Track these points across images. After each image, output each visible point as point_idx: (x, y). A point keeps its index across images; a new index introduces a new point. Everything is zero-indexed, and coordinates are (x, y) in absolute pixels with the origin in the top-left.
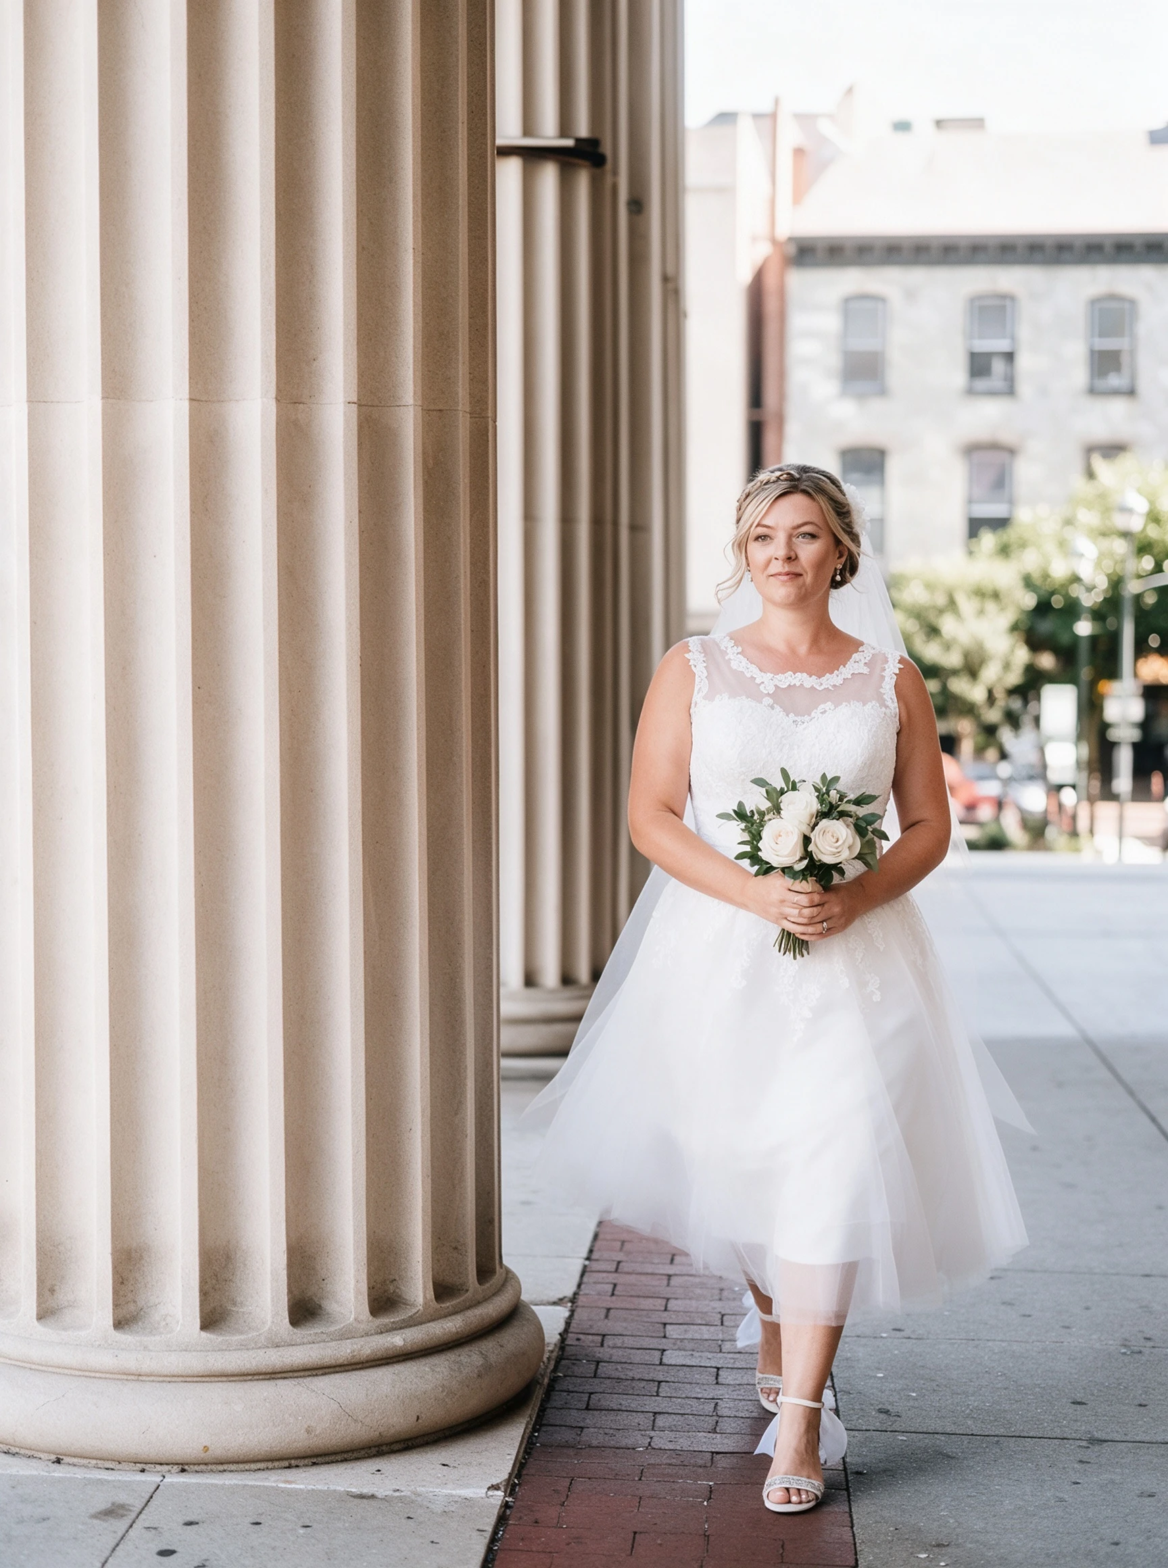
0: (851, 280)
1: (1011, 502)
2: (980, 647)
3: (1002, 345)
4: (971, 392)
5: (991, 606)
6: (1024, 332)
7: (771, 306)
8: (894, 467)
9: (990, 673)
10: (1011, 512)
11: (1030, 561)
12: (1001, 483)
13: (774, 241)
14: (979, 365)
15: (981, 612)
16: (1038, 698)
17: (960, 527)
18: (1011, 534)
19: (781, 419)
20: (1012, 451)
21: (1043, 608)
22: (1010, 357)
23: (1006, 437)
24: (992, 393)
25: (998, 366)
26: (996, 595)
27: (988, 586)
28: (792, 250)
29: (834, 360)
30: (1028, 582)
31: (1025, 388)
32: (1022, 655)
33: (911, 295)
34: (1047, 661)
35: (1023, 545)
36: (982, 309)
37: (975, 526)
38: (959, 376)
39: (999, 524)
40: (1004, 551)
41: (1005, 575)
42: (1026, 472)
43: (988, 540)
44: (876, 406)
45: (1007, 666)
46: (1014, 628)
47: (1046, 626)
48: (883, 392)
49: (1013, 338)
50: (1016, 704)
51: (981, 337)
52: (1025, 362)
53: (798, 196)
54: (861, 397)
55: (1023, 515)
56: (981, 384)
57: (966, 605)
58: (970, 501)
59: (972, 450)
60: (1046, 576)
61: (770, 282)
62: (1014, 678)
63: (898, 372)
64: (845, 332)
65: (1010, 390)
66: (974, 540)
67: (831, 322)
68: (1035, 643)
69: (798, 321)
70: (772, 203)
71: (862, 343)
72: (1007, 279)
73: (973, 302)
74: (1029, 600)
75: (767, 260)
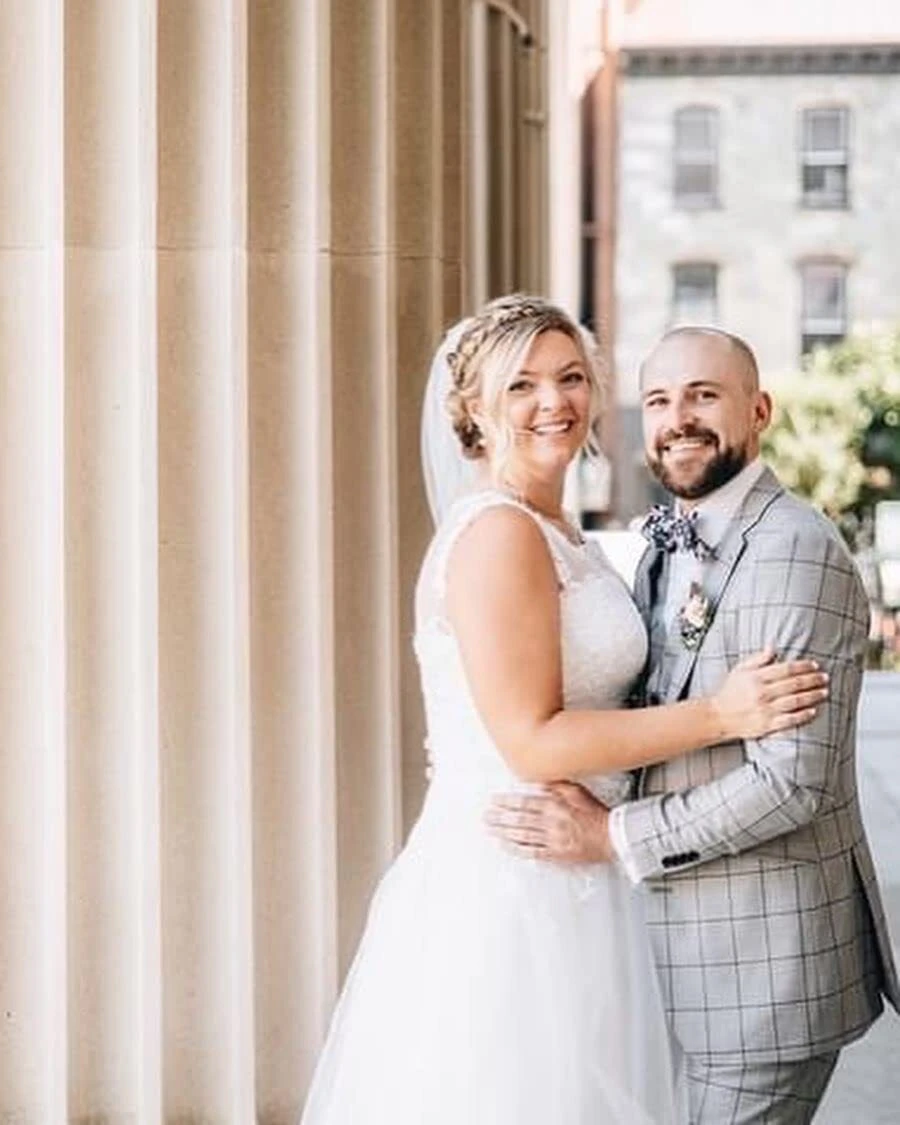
0: (683, 91)
1: (844, 317)
2: (815, 464)
3: (833, 157)
4: (804, 205)
5: (826, 422)
6: (858, 144)
7: (602, 117)
8: (727, 281)
9: (826, 492)
10: (844, 327)
11: (865, 377)
12: (835, 295)
13: (605, 51)
14: (812, 178)
15: (816, 428)
16: (873, 517)
17: (794, 343)
18: (844, 351)
19: (613, 234)
20: (846, 265)
21: (878, 425)
22: (843, 169)
23: (841, 250)
24: (825, 206)
25: (831, 179)
26: (830, 412)
27: (823, 405)
28: (625, 62)
29: (666, 174)
30: (863, 398)
31: (859, 200)
32: (857, 473)
33: (743, 104)
34: (881, 477)
35: (857, 361)
36: (815, 120)
37: (809, 343)
38: (792, 189)
39: (833, 340)
40: (840, 368)
41: (840, 392)
42: (861, 287)
43: (822, 356)
44: (712, 219)
45: (843, 482)
46: (850, 446)
47: (881, 443)
48: (716, 205)
49: (846, 149)
50: (850, 522)
51: (815, 149)
52: (859, 175)
54: (693, 211)
55: (858, 330)
56: (814, 196)
57: (801, 422)
58: (804, 316)
59: (804, 264)
60: (881, 394)
61: (604, 93)
62: (849, 496)
63: (731, 180)
64: (678, 144)
65: (844, 203)
66: (808, 357)
67: (662, 134)
68: (868, 459)
69: (630, 132)
70: (604, 13)
71: (693, 156)
72: (843, 89)
73: (806, 112)
74: (864, 418)
75: (600, 71)
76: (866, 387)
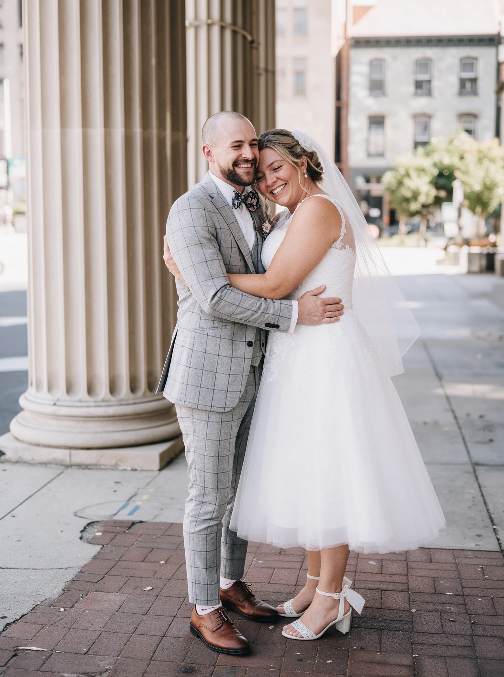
0: (372, 53)
1: (430, 136)
2: (418, 189)
3: (426, 77)
4: (416, 94)
5: (422, 174)
6: (435, 73)
7: (344, 63)
8: (388, 122)
9: (422, 198)
10: (429, 139)
11: (436, 157)
12: (426, 128)
13: (346, 39)
14: (419, 85)
15: (419, 176)
16: (441, 208)
17: (411, 145)
18: (428, 148)
19: (347, 106)
20: (430, 117)
21: (441, 175)
22: (429, 82)
23: (428, 111)
24: (422, 95)
25: (425, 85)
26: (423, 170)
27: (421, 168)
28: (353, 42)
29: (366, 83)
30: (435, 165)
31: (435, 93)
32: (433, 192)
33: (394, 58)
34: (443, 194)
35: (434, 152)
36: (420, 64)
37: (417, 144)
38: (411, 88)
39: (425, 144)
40: (428, 154)
41: (427, 163)
42: (435, 125)
43: (421, 150)
44: (382, 100)
45: (428, 195)
46: (431, 182)
47: (442, 181)
48: (384, 94)
49: (431, 74)
51: (420, 74)
52: (436, 84)
53: (355, 21)
54: (376, 96)
55: (434, 141)
56: (419, 91)
57: (413, 174)
58: (415, 135)
59: (415, 116)
60: (441, 163)
61: (344, 54)
62: (430, 200)
63: (390, 85)
64: (371, 72)
65: (429, 93)
66: (416, 149)
67: (365, 69)
68: (438, 187)
69: (354, 69)
70: (345, 25)
71: (377, 76)
72: (429, 52)
73: (417, 61)
74: (436, 172)
75: (343, 46)
76: (437, 161)
